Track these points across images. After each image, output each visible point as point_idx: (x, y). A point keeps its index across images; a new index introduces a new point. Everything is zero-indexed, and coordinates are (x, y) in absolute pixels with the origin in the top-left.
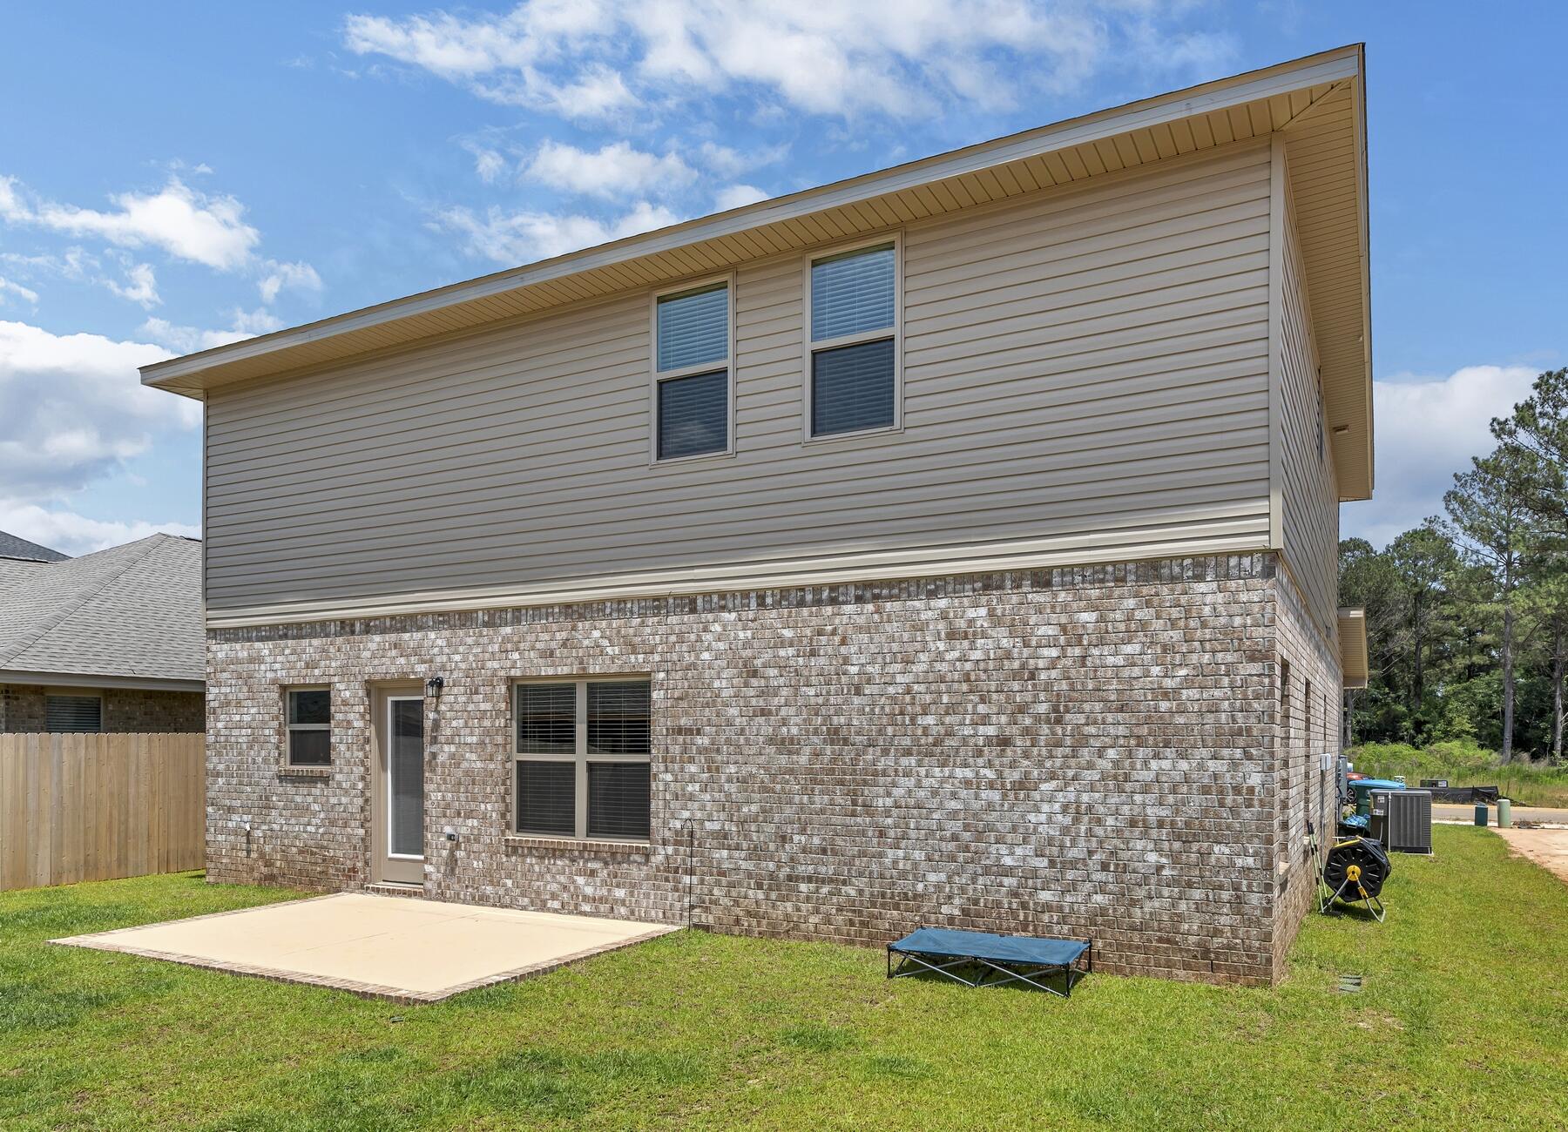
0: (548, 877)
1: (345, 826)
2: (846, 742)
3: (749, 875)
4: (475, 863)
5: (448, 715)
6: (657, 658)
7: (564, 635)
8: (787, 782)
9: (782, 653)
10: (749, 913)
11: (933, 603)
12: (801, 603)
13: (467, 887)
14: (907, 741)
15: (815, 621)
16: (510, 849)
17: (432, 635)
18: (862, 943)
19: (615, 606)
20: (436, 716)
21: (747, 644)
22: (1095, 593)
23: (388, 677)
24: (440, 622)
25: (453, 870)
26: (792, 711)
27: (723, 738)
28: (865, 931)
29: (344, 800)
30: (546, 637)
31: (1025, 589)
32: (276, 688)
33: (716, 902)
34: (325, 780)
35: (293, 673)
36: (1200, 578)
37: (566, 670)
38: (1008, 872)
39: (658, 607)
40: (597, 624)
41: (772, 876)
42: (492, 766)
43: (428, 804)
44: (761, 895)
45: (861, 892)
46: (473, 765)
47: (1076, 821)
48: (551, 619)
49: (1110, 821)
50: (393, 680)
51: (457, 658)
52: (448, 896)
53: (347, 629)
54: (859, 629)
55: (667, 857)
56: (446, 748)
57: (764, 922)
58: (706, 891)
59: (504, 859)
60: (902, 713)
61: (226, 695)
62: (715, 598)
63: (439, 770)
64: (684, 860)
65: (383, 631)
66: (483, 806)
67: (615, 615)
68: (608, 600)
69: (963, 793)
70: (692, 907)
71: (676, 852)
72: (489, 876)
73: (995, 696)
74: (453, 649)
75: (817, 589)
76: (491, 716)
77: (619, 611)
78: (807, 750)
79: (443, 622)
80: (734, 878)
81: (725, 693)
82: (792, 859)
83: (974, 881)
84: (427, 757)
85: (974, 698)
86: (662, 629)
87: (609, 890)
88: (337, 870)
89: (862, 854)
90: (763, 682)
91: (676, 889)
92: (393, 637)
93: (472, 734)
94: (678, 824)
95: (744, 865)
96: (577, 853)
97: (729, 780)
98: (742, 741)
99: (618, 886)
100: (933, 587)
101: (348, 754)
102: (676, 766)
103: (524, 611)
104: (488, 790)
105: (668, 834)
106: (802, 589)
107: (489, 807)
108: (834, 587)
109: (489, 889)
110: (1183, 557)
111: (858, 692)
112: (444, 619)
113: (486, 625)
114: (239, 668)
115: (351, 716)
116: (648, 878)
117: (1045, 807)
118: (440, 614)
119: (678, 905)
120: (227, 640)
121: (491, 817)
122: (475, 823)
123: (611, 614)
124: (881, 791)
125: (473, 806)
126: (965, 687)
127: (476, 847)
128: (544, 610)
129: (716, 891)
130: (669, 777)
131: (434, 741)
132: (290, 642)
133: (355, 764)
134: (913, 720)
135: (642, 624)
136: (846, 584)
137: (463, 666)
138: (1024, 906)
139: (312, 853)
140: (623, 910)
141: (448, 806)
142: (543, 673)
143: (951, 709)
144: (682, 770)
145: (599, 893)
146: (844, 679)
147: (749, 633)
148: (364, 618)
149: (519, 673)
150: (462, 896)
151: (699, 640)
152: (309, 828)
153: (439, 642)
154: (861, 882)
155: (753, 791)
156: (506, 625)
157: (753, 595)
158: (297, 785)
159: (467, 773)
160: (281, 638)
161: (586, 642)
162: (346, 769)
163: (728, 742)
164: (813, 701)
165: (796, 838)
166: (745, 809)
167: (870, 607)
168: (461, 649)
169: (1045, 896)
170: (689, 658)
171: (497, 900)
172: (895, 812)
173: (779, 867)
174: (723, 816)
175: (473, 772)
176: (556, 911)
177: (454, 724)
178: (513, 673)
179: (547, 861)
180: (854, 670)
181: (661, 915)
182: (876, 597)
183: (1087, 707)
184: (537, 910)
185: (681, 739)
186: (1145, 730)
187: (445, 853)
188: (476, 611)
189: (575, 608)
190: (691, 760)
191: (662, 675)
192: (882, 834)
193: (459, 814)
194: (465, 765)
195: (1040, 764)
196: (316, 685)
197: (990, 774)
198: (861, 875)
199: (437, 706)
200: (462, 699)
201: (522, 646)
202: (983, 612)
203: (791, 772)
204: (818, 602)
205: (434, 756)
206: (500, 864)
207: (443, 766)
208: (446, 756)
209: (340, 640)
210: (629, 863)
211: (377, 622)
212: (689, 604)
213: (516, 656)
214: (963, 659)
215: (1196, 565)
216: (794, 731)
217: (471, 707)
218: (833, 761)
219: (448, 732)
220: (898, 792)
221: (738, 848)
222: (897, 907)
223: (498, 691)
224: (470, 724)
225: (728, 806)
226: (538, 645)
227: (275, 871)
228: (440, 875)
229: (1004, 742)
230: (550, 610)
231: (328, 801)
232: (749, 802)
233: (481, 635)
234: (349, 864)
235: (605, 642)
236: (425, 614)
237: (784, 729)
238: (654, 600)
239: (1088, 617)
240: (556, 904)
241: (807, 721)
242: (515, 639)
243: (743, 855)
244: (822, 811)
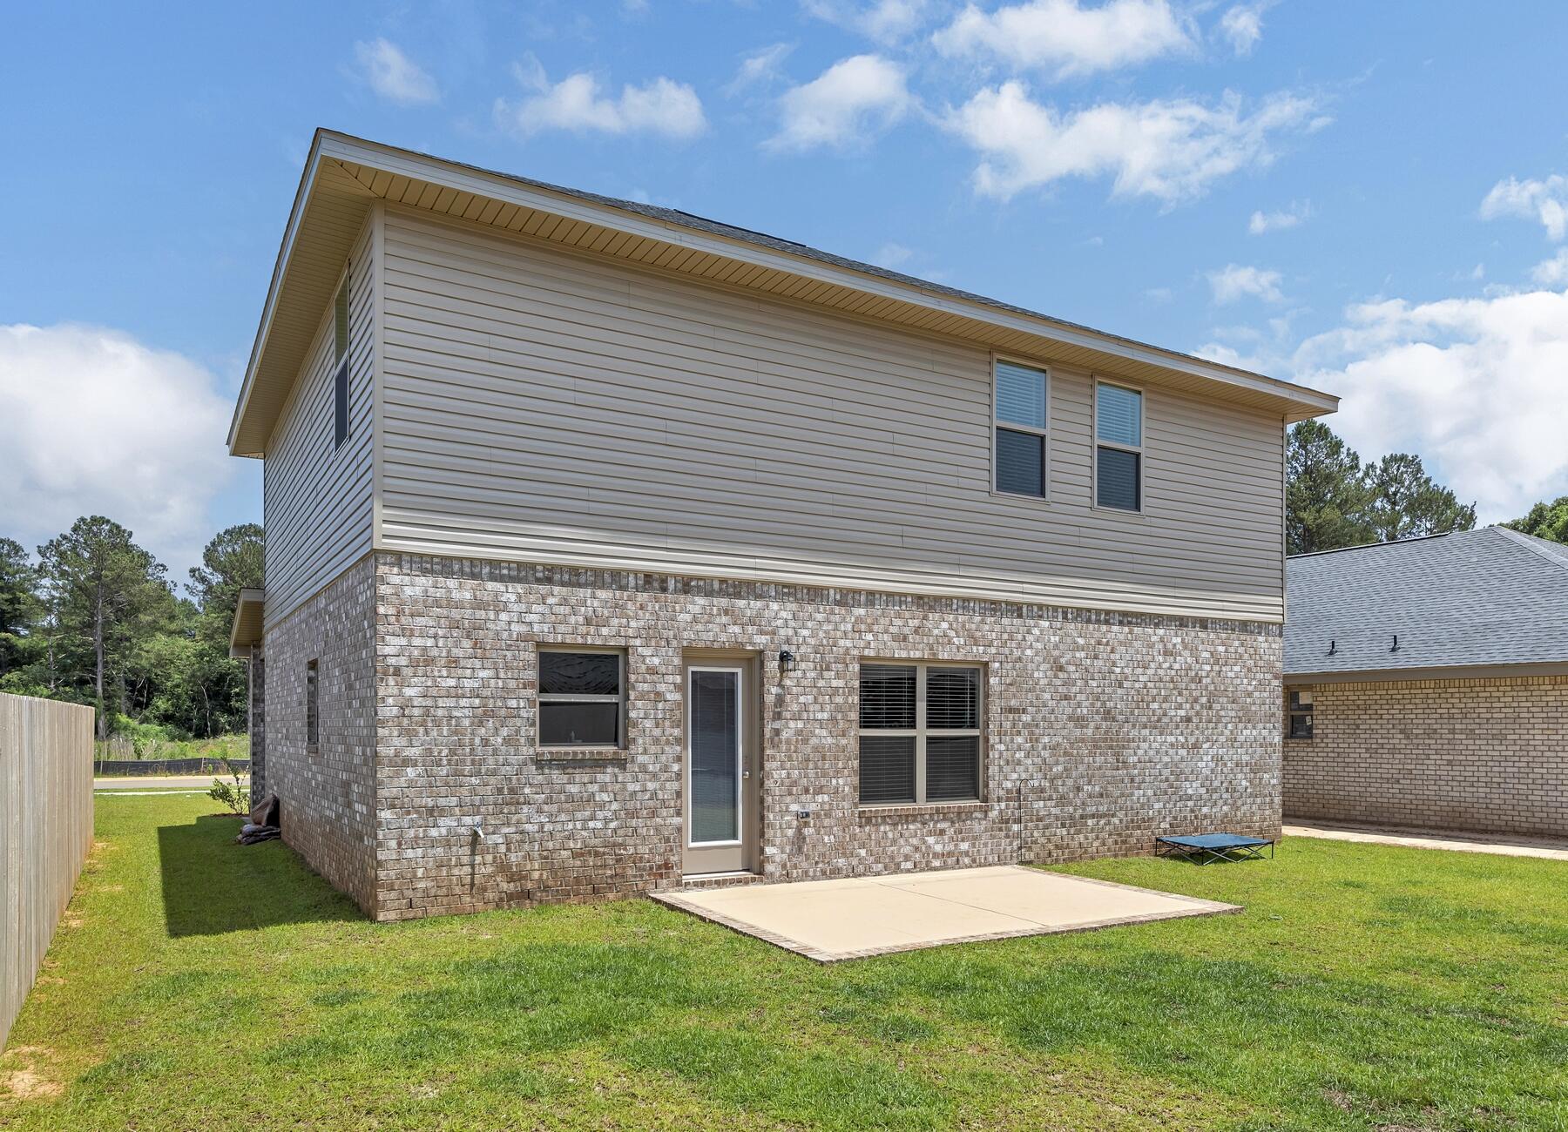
0: (902, 841)
1: (654, 814)
2: (1114, 719)
3: (1057, 818)
4: (826, 838)
5: (795, 690)
6: (993, 650)
7: (916, 622)
8: (1080, 748)
9: (1078, 655)
10: (1057, 847)
11: (1157, 631)
12: (1089, 621)
13: (817, 863)
14: (1144, 719)
15: (1097, 635)
16: (863, 820)
17: (775, 606)
18: (1122, 855)
19: (960, 603)
20: (780, 691)
21: (1056, 647)
22: (1224, 636)
23: (716, 645)
24: (784, 594)
25: (800, 849)
26: (1083, 697)
27: (1040, 716)
28: (1124, 847)
29: (651, 786)
30: (898, 622)
31: (1198, 629)
32: (531, 646)
33: (1035, 842)
34: (621, 764)
35: (561, 628)
36: (1260, 633)
37: (918, 655)
38: (1190, 798)
39: (995, 610)
40: (946, 616)
41: (1071, 817)
42: (844, 741)
43: (769, 783)
44: (1064, 832)
45: (1121, 821)
46: (823, 741)
47: (1217, 765)
48: (904, 607)
49: (1229, 764)
50: (722, 649)
51: (805, 632)
52: (795, 875)
53: (656, 585)
54: (1121, 643)
55: (1001, 811)
56: (792, 724)
57: (1067, 851)
58: (1029, 835)
59: (858, 830)
60: (1142, 701)
61: (425, 648)
62: (1035, 609)
63: (784, 748)
64: (1013, 812)
65: (709, 594)
66: (834, 781)
67: (960, 611)
68: (956, 598)
69: (1171, 752)
70: (1020, 848)
71: (1007, 807)
72: (841, 849)
73: (1184, 692)
74: (800, 623)
75: (1098, 612)
76: (844, 692)
77: (964, 608)
78: (1092, 725)
79: (789, 594)
80: (1047, 822)
81: (1042, 682)
82: (1083, 804)
83: (1175, 805)
84: (768, 733)
85: (1175, 692)
86: (997, 628)
87: (956, 845)
88: (639, 869)
89: (1122, 795)
90: (1066, 675)
91: (1007, 836)
92: (724, 602)
93: (822, 710)
94: (1009, 785)
95: (1054, 811)
96: (927, 817)
97: (1044, 748)
98: (1053, 719)
99: (963, 840)
100: (1158, 620)
101: (657, 732)
102: (1008, 738)
103: (877, 596)
104: (840, 765)
105: (1002, 793)
106: (1089, 610)
107: (841, 781)
108: (1108, 612)
109: (841, 862)
110: (1255, 622)
111: (1121, 686)
112: (788, 591)
113: (837, 603)
114: (456, 614)
115: (662, 688)
116: (986, 830)
117: (1205, 758)
118: (785, 586)
119: (1009, 848)
120: (425, 572)
121: (843, 791)
122: (826, 798)
123: (957, 610)
124: (1131, 751)
125: (823, 781)
126: (1171, 686)
127: (827, 822)
128: (897, 598)
129: (1035, 834)
130: (1002, 747)
131: (778, 716)
132: (556, 589)
133: (668, 742)
134: (1148, 705)
135: (983, 622)
136: (1114, 611)
137: (812, 641)
138: (1196, 817)
139: (597, 854)
140: (967, 860)
141: (794, 784)
142: (896, 656)
143: (1165, 700)
144: (1012, 741)
145: (947, 849)
146: (1113, 676)
147: (1057, 638)
148: (683, 576)
149: (872, 654)
150: (811, 874)
151: (1024, 639)
152: (591, 824)
153: (784, 614)
154: (1121, 814)
155: (1060, 756)
156: (859, 606)
157: (1060, 610)
158: (570, 771)
159: (816, 749)
160: (539, 581)
161: (936, 632)
162: (653, 749)
163: (1044, 719)
164: (1095, 690)
165: (1086, 787)
166: (1054, 770)
167: (1126, 629)
168: (809, 624)
169: (1205, 810)
170: (1017, 653)
171: (850, 871)
172: (1139, 765)
173: (1075, 810)
174: (1040, 775)
175: (823, 748)
176: (909, 871)
177: (802, 699)
178: (866, 652)
179: (900, 827)
180: (1118, 670)
181: (996, 859)
182: (1130, 623)
183: (1221, 700)
184: (891, 874)
185: (1011, 716)
186: (1241, 714)
187: (790, 832)
188: (828, 589)
189: (926, 600)
190: (1019, 733)
191: (997, 665)
192: (1132, 781)
193: (807, 791)
194: (814, 741)
195: (1203, 733)
196: (604, 647)
197: (1182, 739)
198: (1121, 809)
199: (781, 680)
200: (813, 674)
201: (875, 628)
202: (1179, 640)
203: (1083, 740)
204: (1098, 621)
205: (777, 732)
206: (853, 837)
207: (788, 742)
208: (791, 732)
209: (642, 597)
210: (972, 819)
211: (701, 583)
212: (1016, 609)
213: (870, 637)
214: (1171, 668)
215: (1260, 627)
216: (1085, 711)
217: (821, 683)
218: (1106, 732)
219: (795, 707)
220: (1140, 752)
221: (1050, 799)
222: (1139, 828)
223: (851, 669)
224: (820, 699)
225: (1044, 767)
226: (892, 629)
227: (529, 885)
228: (785, 856)
229: (1189, 720)
230: (903, 599)
231: (624, 789)
232: (1057, 763)
233: (832, 613)
234: (659, 860)
235: (952, 634)
236: (764, 583)
237: (1079, 710)
238: (992, 603)
239: (1221, 649)
240: (909, 865)
241: (1092, 705)
242: (869, 621)
243: (1053, 803)
244: (1100, 768)
